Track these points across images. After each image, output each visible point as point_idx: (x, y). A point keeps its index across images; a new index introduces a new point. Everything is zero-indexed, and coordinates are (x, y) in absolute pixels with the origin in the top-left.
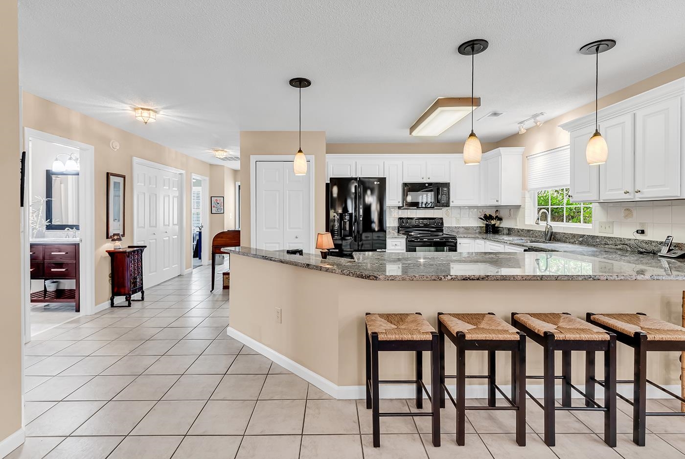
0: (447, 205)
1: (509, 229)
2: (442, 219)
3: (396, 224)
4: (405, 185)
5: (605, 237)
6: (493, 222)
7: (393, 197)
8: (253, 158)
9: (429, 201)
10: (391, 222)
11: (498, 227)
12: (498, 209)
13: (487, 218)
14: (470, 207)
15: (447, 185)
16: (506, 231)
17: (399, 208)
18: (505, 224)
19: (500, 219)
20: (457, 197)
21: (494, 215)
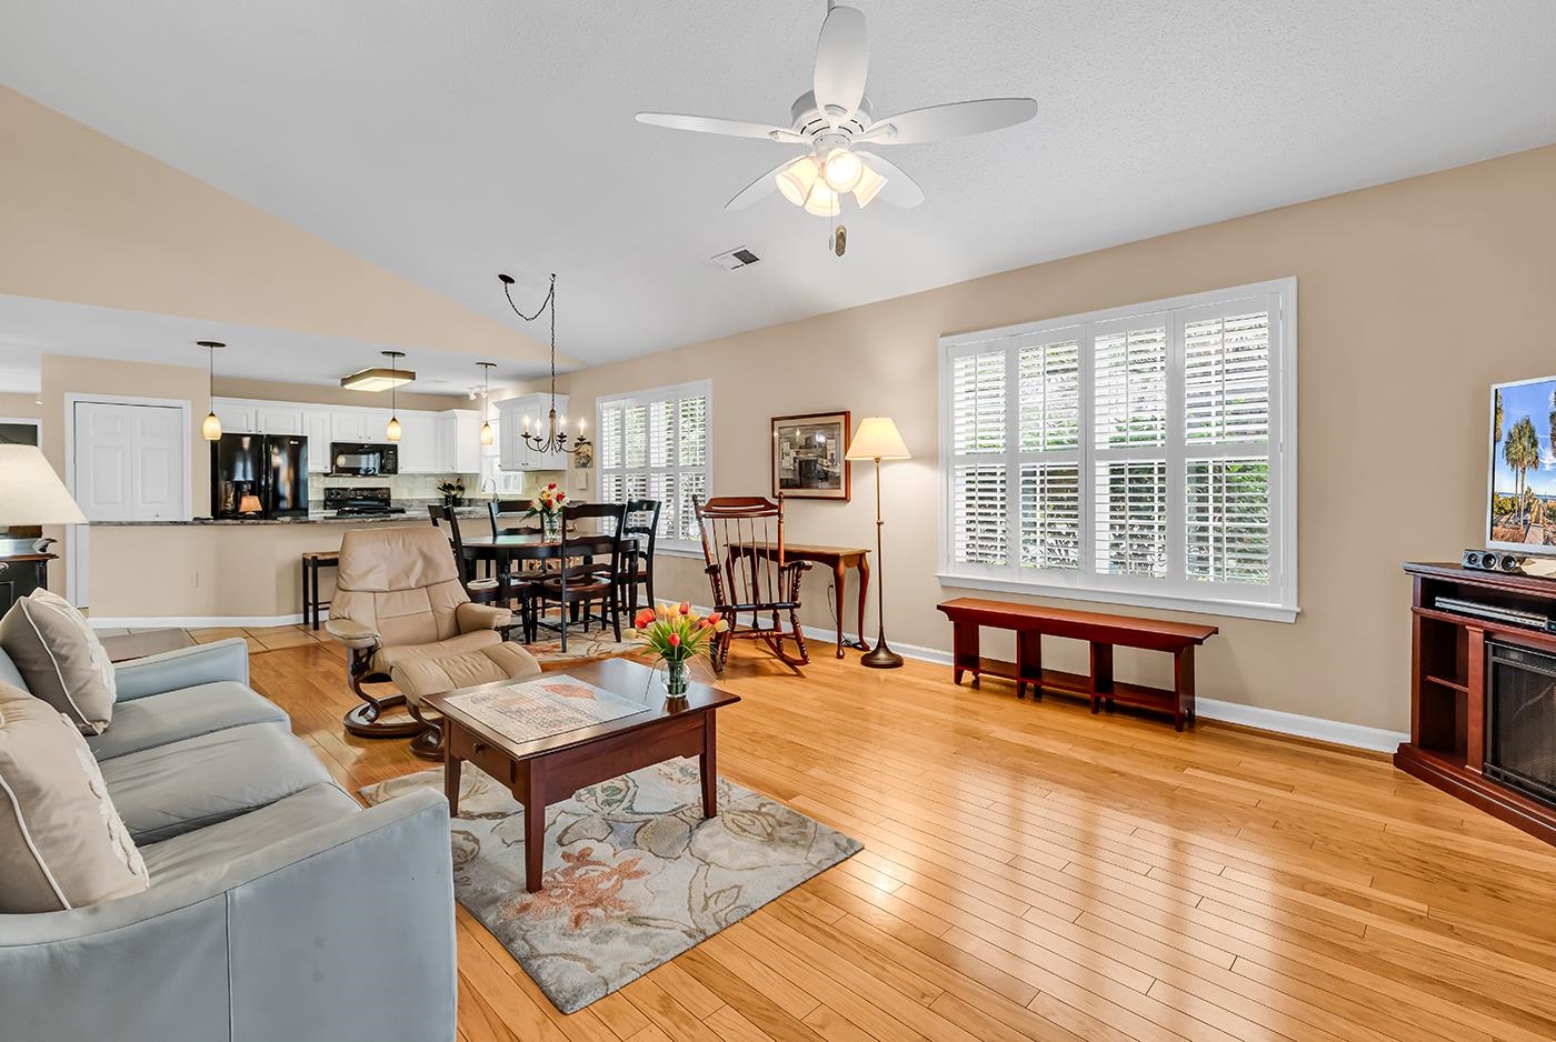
0: (395, 471)
1: (470, 500)
2: (388, 489)
3: (322, 497)
4: (334, 445)
6: (453, 493)
7: (317, 460)
8: (69, 398)
9: (371, 466)
10: (315, 493)
11: (460, 499)
12: (460, 477)
13: (447, 487)
14: (426, 475)
15: (395, 448)
16: (467, 503)
17: (326, 475)
18: (467, 495)
19: (461, 488)
20: (406, 464)
21: (454, 485)
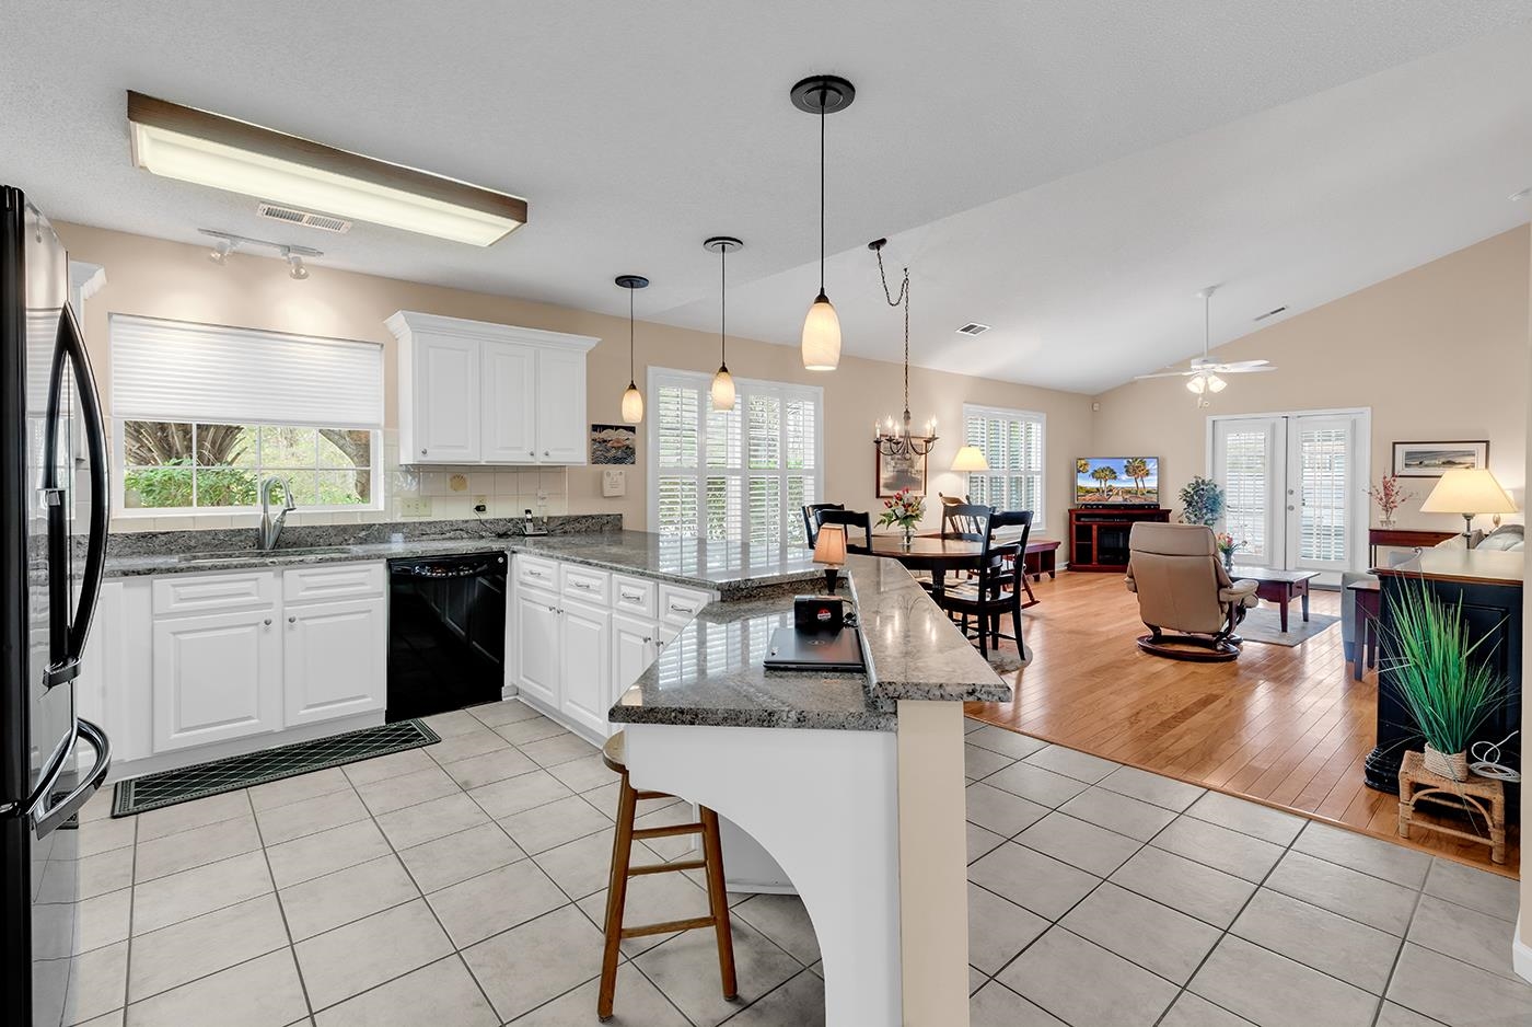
5: (420, 523)
